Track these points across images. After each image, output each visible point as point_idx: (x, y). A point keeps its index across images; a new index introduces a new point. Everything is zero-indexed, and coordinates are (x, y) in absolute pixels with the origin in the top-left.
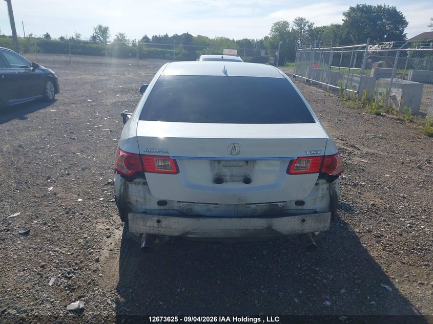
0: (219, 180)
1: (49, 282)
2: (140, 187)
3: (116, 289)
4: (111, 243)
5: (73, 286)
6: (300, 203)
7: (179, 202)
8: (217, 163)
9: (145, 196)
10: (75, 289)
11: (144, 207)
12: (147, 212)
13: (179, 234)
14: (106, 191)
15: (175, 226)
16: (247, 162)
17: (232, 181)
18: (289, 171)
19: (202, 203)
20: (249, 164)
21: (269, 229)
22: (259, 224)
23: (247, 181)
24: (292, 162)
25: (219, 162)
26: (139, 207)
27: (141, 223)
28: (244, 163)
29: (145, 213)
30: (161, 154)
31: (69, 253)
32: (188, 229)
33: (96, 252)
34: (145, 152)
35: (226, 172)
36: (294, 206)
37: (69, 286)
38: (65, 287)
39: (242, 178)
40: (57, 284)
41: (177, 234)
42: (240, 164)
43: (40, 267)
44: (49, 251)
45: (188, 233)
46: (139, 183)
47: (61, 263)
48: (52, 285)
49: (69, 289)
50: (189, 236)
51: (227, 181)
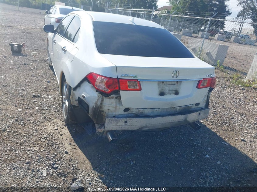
0: (162, 94)
1: (42, 174)
2: (113, 101)
3: (94, 170)
4: (67, 139)
5: (64, 173)
6: (198, 104)
7: (138, 108)
8: (161, 83)
9: (116, 106)
10: (66, 175)
11: (114, 113)
12: (116, 116)
13: (137, 129)
14: (36, 102)
15: (136, 124)
16: (177, 82)
17: (169, 94)
18: (198, 87)
19: (151, 108)
20: (178, 83)
21: (185, 120)
22: (181, 117)
23: (177, 93)
24: (200, 82)
25: (163, 82)
26: (110, 113)
27: (114, 124)
28: (176, 83)
29: (114, 117)
30: (132, 78)
31: (42, 151)
32: (144, 125)
33: (61, 146)
34: (121, 76)
35: (166, 88)
36: (194, 106)
37: (60, 173)
38: (58, 175)
39: (174, 92)
40: (50, 174)
41: (136, 129)
42: (174, 83)
43: (26, 164)
44: (23, 151)
45: (143, 127)
46: (112, 98)
47: (41, 158)
48: (47, 176)
49: (62, 176)
50: (143, 129)
51: (166, 94)
